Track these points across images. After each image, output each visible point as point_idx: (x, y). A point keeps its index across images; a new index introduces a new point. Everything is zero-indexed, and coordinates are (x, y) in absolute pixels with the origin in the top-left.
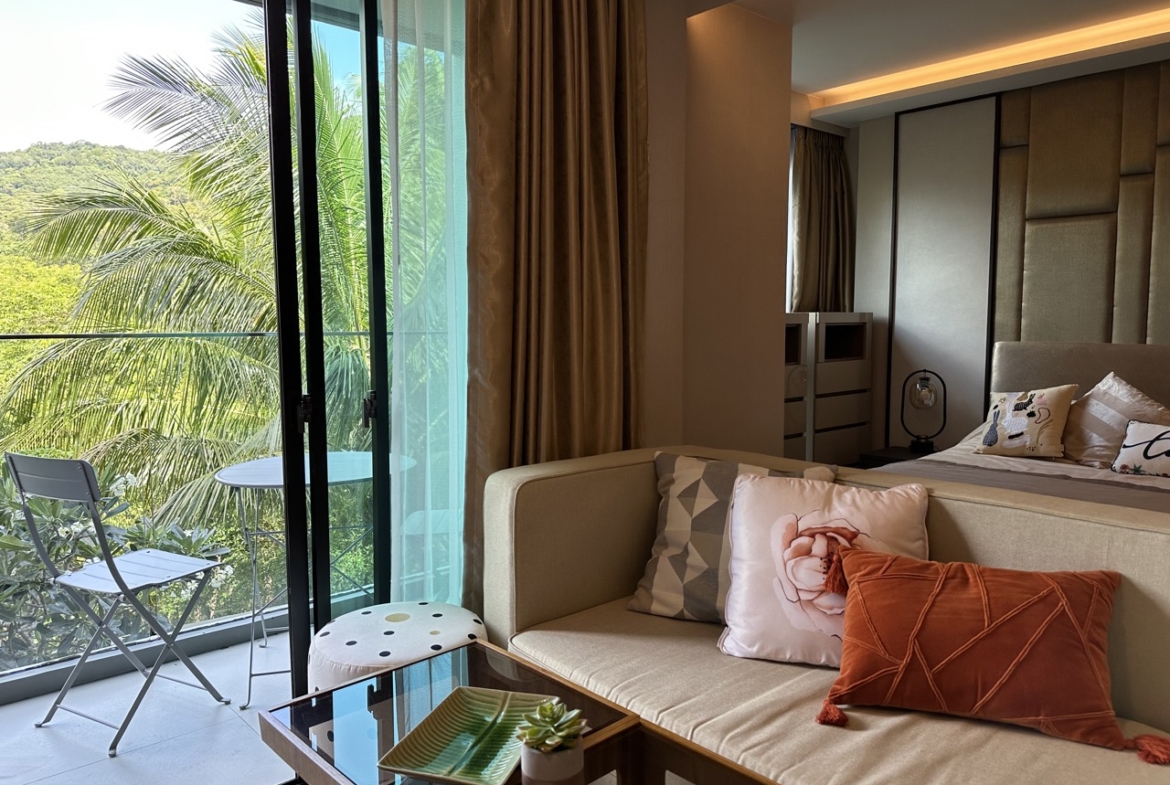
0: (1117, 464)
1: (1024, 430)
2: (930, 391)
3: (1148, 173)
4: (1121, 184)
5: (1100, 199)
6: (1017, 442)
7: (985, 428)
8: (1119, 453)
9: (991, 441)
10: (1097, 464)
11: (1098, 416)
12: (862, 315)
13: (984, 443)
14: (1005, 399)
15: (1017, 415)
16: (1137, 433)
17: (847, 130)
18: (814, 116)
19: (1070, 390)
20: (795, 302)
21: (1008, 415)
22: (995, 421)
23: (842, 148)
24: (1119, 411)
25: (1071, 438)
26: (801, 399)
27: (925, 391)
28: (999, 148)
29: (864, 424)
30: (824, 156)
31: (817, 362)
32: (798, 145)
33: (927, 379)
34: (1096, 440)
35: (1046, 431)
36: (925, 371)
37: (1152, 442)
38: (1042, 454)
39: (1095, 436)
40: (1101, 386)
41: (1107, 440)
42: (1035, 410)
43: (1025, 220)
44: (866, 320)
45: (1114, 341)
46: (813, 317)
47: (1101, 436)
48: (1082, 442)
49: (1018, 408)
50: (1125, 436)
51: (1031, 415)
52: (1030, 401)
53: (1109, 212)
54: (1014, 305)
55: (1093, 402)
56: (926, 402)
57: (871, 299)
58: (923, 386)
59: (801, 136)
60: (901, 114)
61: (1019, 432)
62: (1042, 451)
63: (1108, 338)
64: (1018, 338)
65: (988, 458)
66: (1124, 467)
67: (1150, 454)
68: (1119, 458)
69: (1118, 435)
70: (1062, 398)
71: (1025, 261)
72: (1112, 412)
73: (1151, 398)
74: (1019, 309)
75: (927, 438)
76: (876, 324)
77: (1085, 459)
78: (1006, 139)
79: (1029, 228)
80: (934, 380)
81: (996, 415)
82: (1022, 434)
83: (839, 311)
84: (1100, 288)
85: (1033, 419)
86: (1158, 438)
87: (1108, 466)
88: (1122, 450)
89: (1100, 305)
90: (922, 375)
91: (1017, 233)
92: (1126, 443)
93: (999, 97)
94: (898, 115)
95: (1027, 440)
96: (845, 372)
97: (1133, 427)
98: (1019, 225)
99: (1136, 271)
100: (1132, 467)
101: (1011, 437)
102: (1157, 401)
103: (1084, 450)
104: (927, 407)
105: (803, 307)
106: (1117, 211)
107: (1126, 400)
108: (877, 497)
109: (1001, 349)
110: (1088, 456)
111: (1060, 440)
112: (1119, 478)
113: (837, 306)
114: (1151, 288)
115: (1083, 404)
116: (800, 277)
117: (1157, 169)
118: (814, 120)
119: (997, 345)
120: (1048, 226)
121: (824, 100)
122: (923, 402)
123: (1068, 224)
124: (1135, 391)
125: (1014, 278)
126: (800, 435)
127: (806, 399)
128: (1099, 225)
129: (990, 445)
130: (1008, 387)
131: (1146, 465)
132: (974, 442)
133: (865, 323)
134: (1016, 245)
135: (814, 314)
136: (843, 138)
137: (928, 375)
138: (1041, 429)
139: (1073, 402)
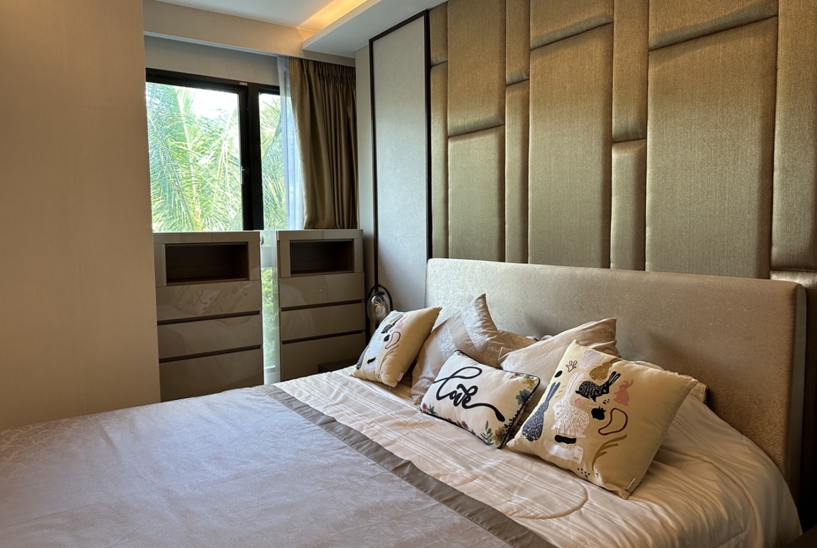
0: (422, 404)
2: (381, 305)
3: (523, 81)
4: (506, 95)
5: (486, 114)
8: (430, 387)
9: (359, 366)
10: (416, 398)
11: (439, 343)
15: (380, 338)
18: (304, 47)
20: (306, 220)
21: (376, 340)
24: (455, 340)
25: (417, 366)
26: (258, 312)
27: (378, 305)
28: (429, 66)
34: (428, 370)
35: (389, 357)
36: (379, 286)
37: (447, 379)
38: (383, 381)
39: (429, 365)
41: (431, 373)
42: (392, 333)
43: (447, 138)
44: (356, 236)
47: (432, 366)
48: (420, 371)
49: (385, 331)
50: (441, 370)
51: (387, 339)
52: (395, 324)
53: (497, 126)
54: (443, 222)
58: (377, 300)
60: (374, 42)
61: (374, 356)
62: (383, 379)
68: (427, 393)
72: (450, 339)
74: (446, 226)
78: (433, 58)
79: (450, 145)
84: (494, 205)
86: (453, 376)
88: (432, 385)
90: (378, 289)
91: (443, 150)
92: (437, 377)
93: (426, 14)
94: (371, 43)
95: (376, 366)
98: (443, 142)
103: (418, 381)
106: (505, 124)
107: (468, 327)
109: (431, 266)
115: (438, 329)
116: (307, 197)
117: (531, 75)
118: (305, 51)
119: (429, 261)
120: (460, 143)
123: (472, 140)
127: (262, 312)
128: (490, 139)
129: (358, 368)
131: (437, 406)
133: (353, 239)
137: (382, 290)
138: (387, 354)
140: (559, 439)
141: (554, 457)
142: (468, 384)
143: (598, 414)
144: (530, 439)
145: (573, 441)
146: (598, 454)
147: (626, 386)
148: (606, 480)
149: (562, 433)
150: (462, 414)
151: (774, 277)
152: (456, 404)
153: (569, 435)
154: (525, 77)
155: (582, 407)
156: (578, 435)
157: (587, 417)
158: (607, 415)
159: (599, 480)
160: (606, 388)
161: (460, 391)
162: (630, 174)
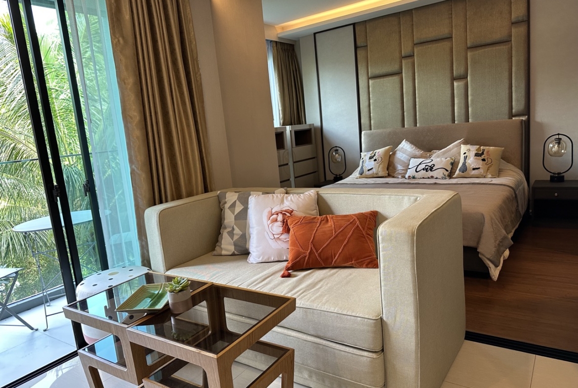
0: (407, 176)
1: (373, 167)
2: (339, 155)
3: (411, 56)
4: (403, 61)
5: (395, 68)
6: (371, 172)
7: (359, 169)
8: (407, 171)
9: (361, 173)
10: (400, 177)
11: (400, 158)
12: (310, 125)
13: (359, 174)
14: (365, 155)
15: (370, 161)
16: (414, 162)
17: (295, 41)
18: (279, 36)
19: (389, 148)
20: (281, 121)
21: (367, 163)
22: (362, 164)
23: (294, 50)
24: (408, 155)
25: (391, 168)
26: (287, 164)
27: (337, 155)
28: (356, 47)
29: (315, 172)
30: (286, 54)
31: (292, 147)
32: (274, 49)
33: (337, 150)
34: (400, 167)
35: (381, 166)
36: (336, 147)
37: (418, 166)
38: (380, 175)
39: (399, 166)
40: (400, 146)
41: (403, 167)
42: (377, 158)
43: (369, 78)
44: (312, 127)
45: (405, 127)
46: (288, 128)
47: (401, 166)
48: (395, 169)
49: (371, 158)
50: (409, 165)
51: (375, 160)
52: (375, 155)
53: (399, 73)
54: (368, 115)
55: (398, 152)
56: (338, 160)
57: (312, 118)
58: (336, 153)
59: (275, 45)
60: (316, 34)
61: (371, 168)
62: (380, 174)
63: (403, 126)
64: (371, 129)
65: (360, 180)
66: (409, 177)
67: (417, 170)
68: (408, 172)
69: (407, 164)
70: (387, 152)
71: (371, 96)
72: (404, 155)
73: (419, 148)
74: (370, 117)
75: (340, 175)
76: (316, 129)
77: (396, 175)
78: (359, 44)
79: (371, 82)
80: (340, 151)
81: (363, 162)
82: (372, 168)
83: (300, 124)
84: (399, 105)
85: (376, 162)
86: (420, 164)
87: (404, 177)
88: (408, 170)
89: (400, 112)
90: (335, 148)
91: (366, 84)
92: (410, 167)
93: (354, 25)
94: (315, 34)
95: (374, 170)
96: (305, 151)
97: (412, 160)
98: (366, 81)
99: (411, 97)
100: (412, 176)
101: (369, 170)
102: (420, 149)
103: (395, 172)
104: (338, 162)
105: (284, 124)
106: (402, 73)
107: (409, 150)
108: (299, 197)
109: (364, 134)
111: (386, 169)
112: (406, 181)
113: (300, 122)
114: (417, 104)
115: (394, 153)
116: (282, 110)
117: (415, 54)
118: (279, 38)
119: (363, 133)
120: (378, 80)
121: (283, 28)
122: (336, 160)
123: (385, 79)
124: (413, 146)
125: (367, 104)
126: (289, 180)
127: (289, 164)
128: (396, 79)
129: (361, 174)
130: (368, 150)
131: (416, 175)
132: (356, 174)
133: (311, 129)
134: (366, 89)
135: (289, 126)
136: (293, 45)
137: (338, 148)
138: (379, 165)
139: (391, 153)
140: (474, 169)
141: (473, 175)
142: (430, 164)
143: (484, 160)
144: (463, 172)
145: (479, 168)
146: (488, 170)
147: (488, 152)
148: (492, 175)
149: (475, 167)
150: (430, 174)
151: (513, 119)
152: (427, 171)
153: (477, 167)
154: (412, 54)
155: (478, 159)
156: (480, 166)
157: (481, 162)
158: (486, 160)
159: (490, 176)
160: (483, 153)
161: (427, 167)
162: (463, 91)
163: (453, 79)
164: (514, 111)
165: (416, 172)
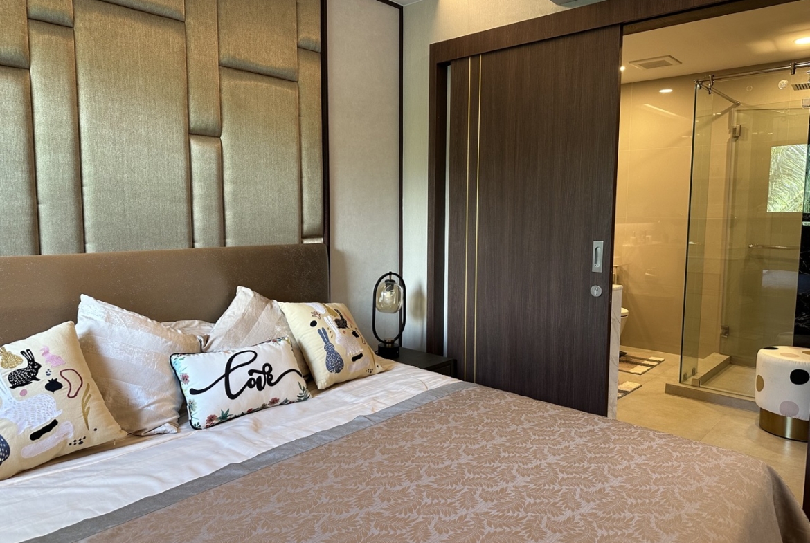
0: (199, 418)
15: (25, 394)
19: (72, 331)
38: (95, 441)
62: (99, 437)
66: (209, 418)
67: (234, 392)
68: (197, 409)
100: (219, 415)
110: (148, 422)
117: (77, 25)
131: (233, 407)
160: (343, 319)
163: (191, 133)
164: (305, 226)
165: (232, 397)
